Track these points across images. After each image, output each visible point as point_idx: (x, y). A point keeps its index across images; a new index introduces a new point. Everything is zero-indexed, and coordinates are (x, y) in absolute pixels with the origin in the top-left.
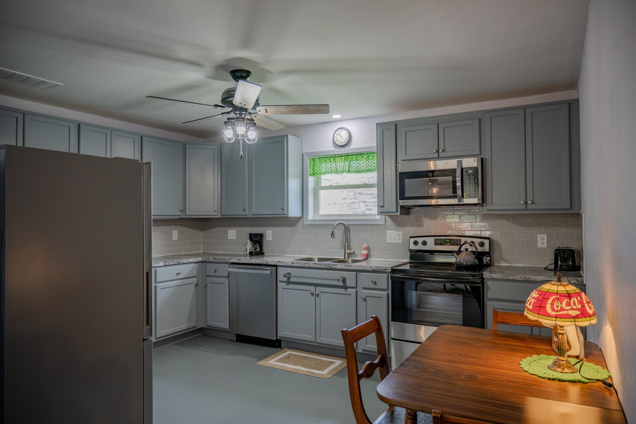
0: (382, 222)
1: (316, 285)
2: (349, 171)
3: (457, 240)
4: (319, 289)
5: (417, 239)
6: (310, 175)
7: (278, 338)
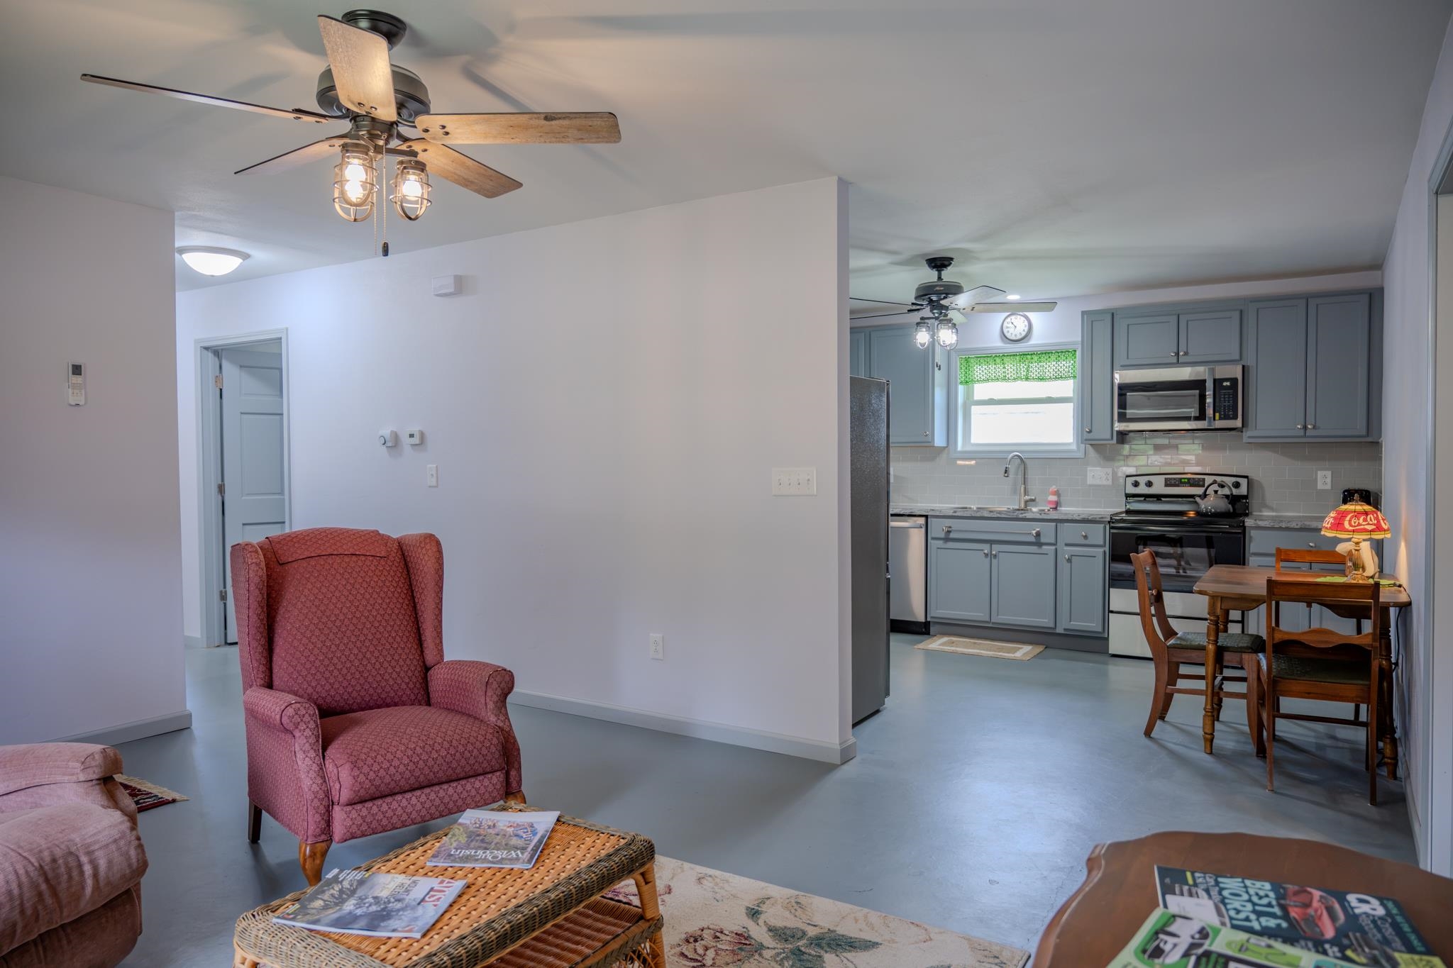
0: (1081, 455)
1: (991, 542)
2: (1027, 379)
3: (1199, 479)
4: (996, 548)
5: (1137, 479)
6: (961, 383)
7: (928, 620)
